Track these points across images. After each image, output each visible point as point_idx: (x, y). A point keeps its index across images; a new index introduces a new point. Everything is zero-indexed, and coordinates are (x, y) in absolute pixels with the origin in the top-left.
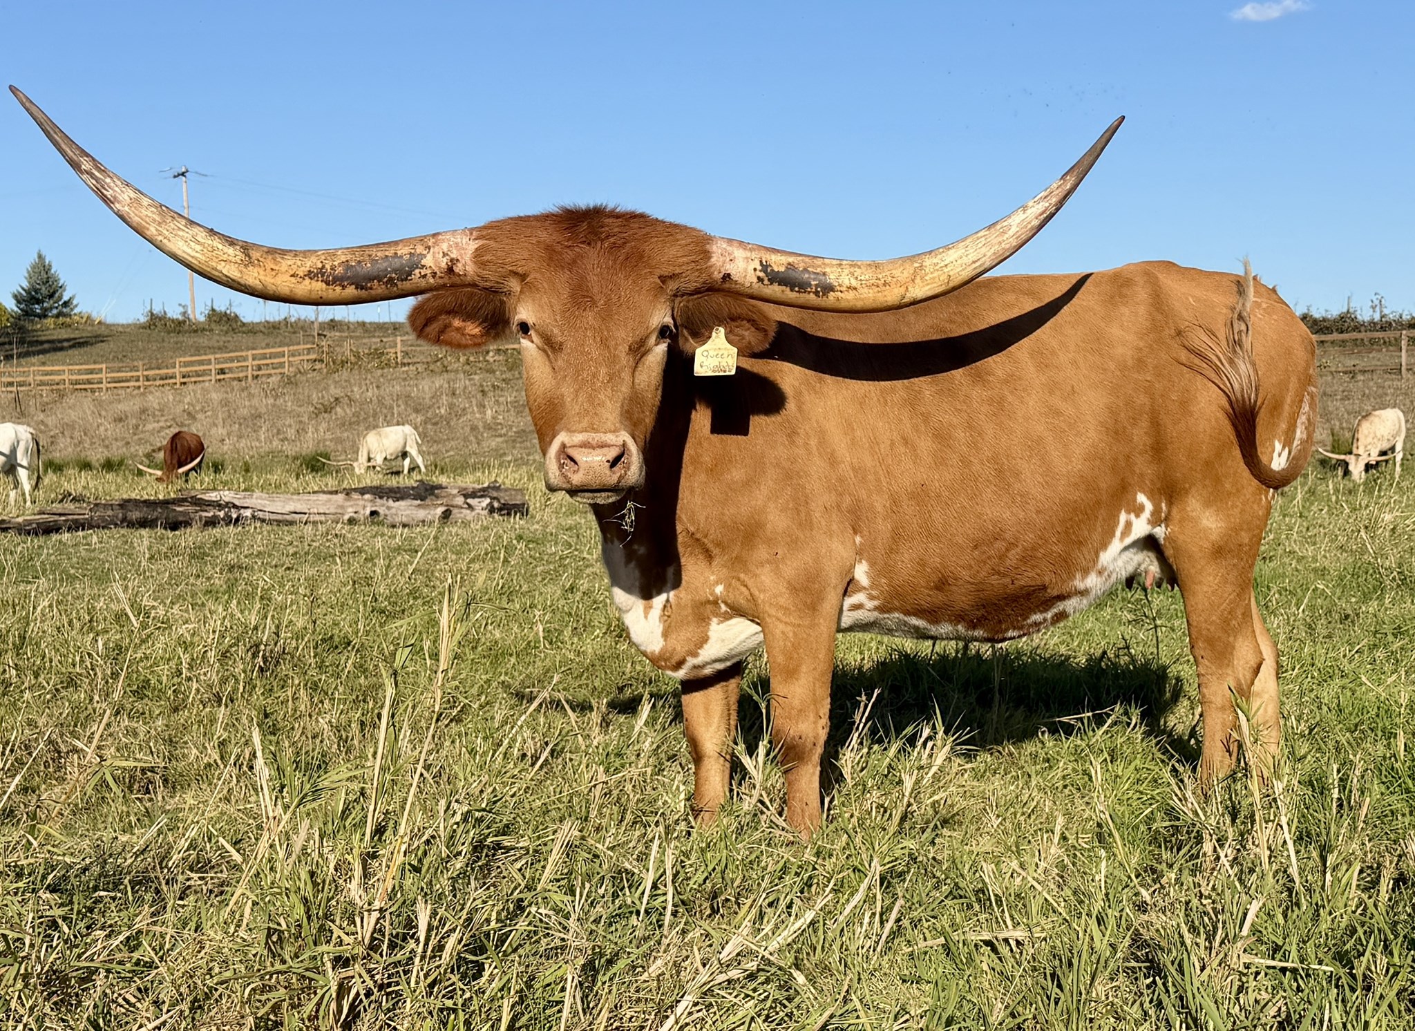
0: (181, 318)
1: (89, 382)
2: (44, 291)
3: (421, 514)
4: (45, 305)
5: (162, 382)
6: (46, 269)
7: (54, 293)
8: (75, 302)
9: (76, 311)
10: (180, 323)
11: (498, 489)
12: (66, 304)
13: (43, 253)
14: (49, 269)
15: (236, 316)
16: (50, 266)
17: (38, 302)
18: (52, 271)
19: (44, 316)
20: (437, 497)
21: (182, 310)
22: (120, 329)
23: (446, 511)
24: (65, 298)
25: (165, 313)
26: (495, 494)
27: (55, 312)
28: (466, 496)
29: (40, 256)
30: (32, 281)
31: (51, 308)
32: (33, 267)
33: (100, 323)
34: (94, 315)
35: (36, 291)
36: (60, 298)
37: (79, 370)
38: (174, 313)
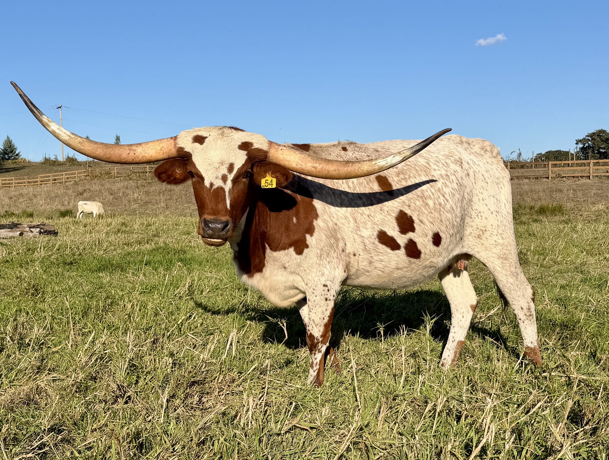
0: (55, 160)
1: (9, 184)
2: (9, 150)
3: (11, 234)
4: (10, 155)
5: (33, 184)
6: (10, 142)
7: (13, 151)
8: (20, 154)
9: (21, 157)
10: (55, 162)
11: (44, 225)
12: (17, 155)
13: (9, 136)
14: (11, 142)
15: (76, 159)
16: (11, 141)
17: (7, 154)
18: (12, 143)
19: (8, 159)
20: (18, 228)
21: (55, 157)
22: (34, 164)
23: (21, 233)
24: (17, 153)
25: (50, 158)
26: (42, 227)
27: (13, 158)
28: (30, 228)
29: (8, 137)
30: (5, 146)
31: (11, 157)
32: (5, 142)
33: (29, 162)
34: (27, 159)
35: (6, 150)
36: (15, 153)
37: (9, 179)
38: (53, 158)
